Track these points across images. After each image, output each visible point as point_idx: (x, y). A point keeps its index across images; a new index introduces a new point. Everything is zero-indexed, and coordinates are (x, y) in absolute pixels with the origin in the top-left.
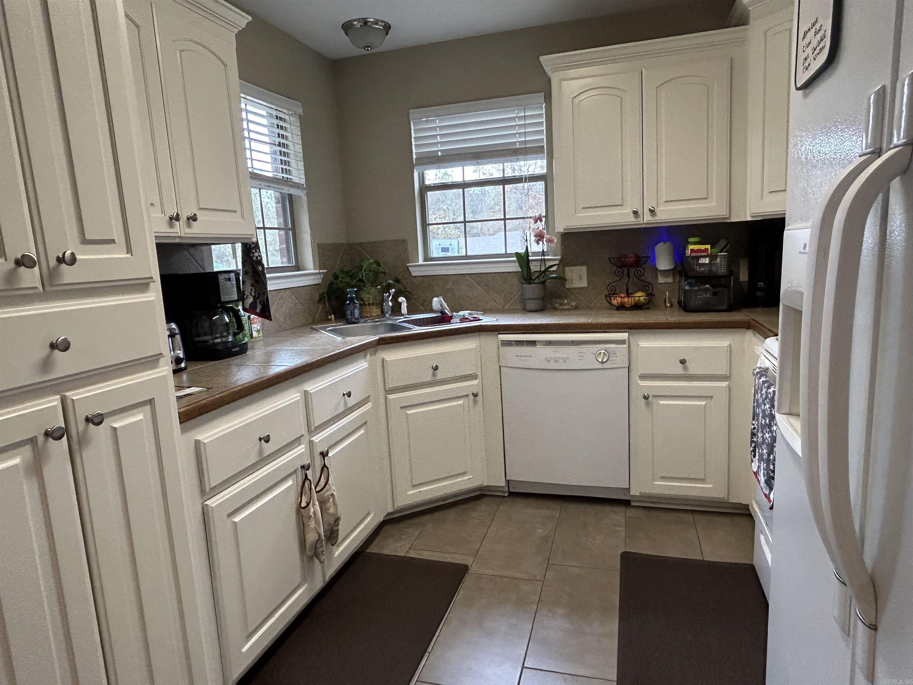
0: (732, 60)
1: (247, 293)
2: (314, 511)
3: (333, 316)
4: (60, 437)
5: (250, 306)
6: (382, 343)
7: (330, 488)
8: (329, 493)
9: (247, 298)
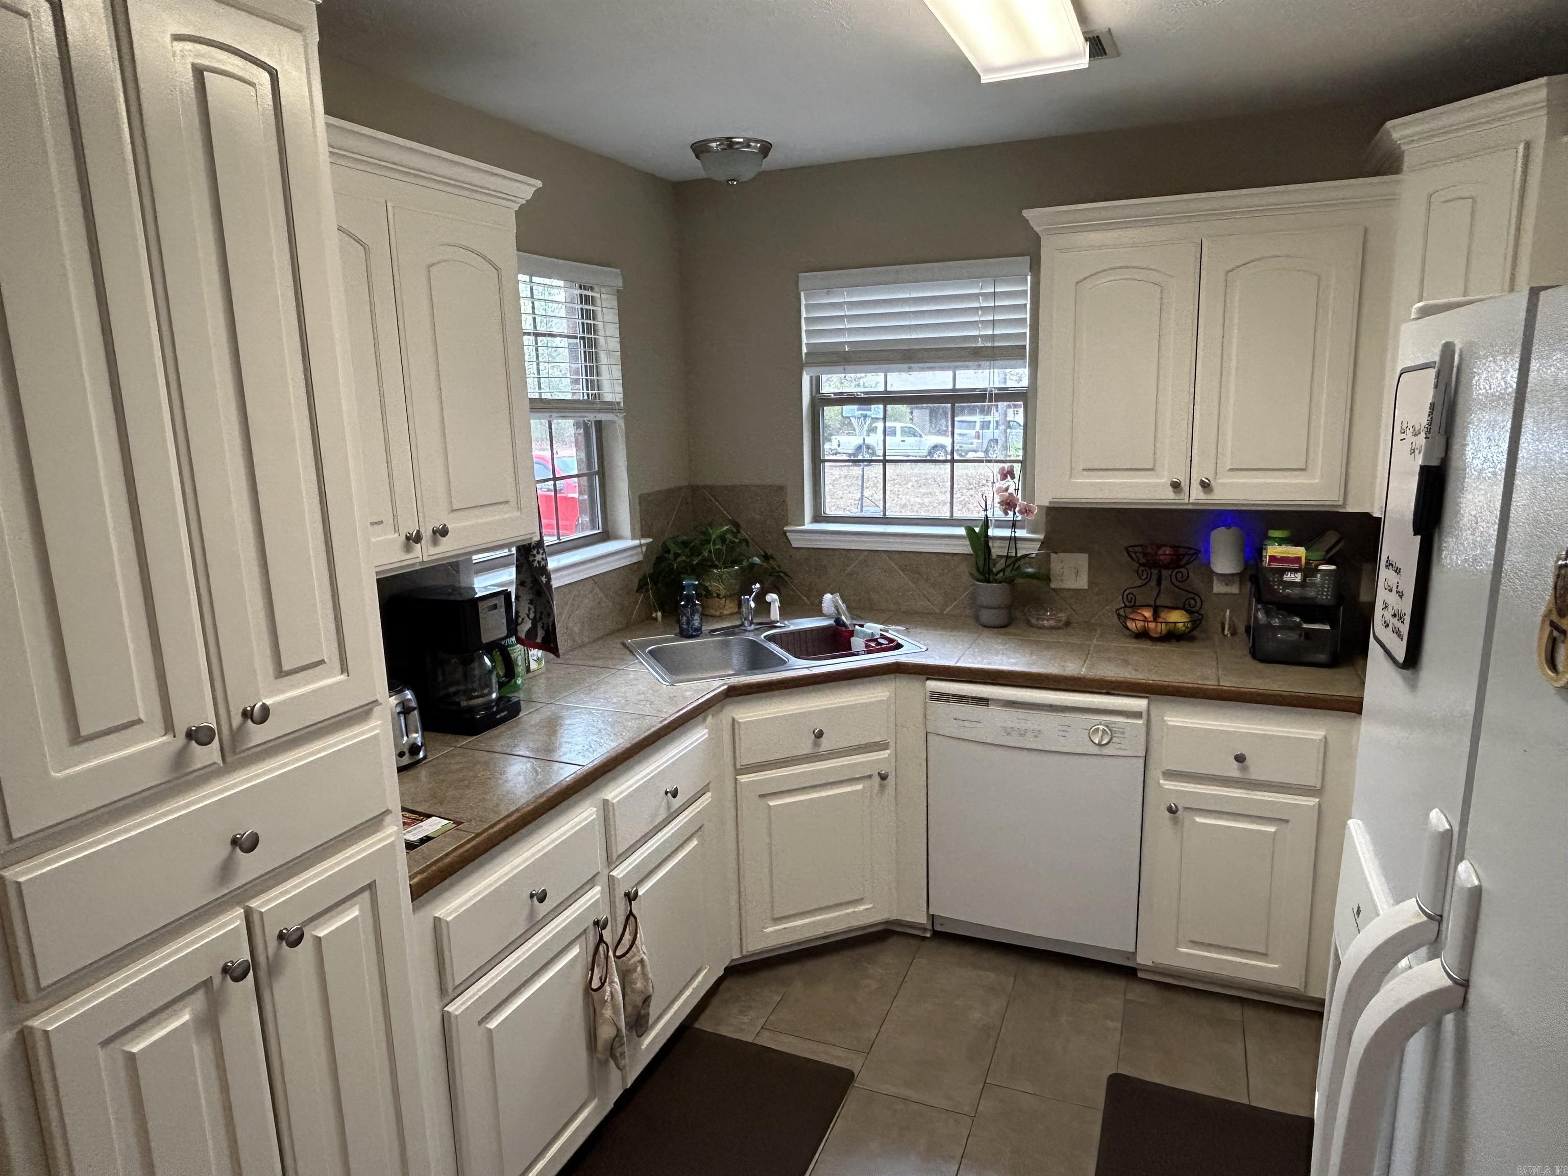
0: (1366, 231)
1: (523, 614)
2: (611, 992)
3: (659, 614)
4: (244, 975)
5: (526, 636)
6: (734, 693)
7: (639, 951)
8: (637, 958)
9: (522, 622)
